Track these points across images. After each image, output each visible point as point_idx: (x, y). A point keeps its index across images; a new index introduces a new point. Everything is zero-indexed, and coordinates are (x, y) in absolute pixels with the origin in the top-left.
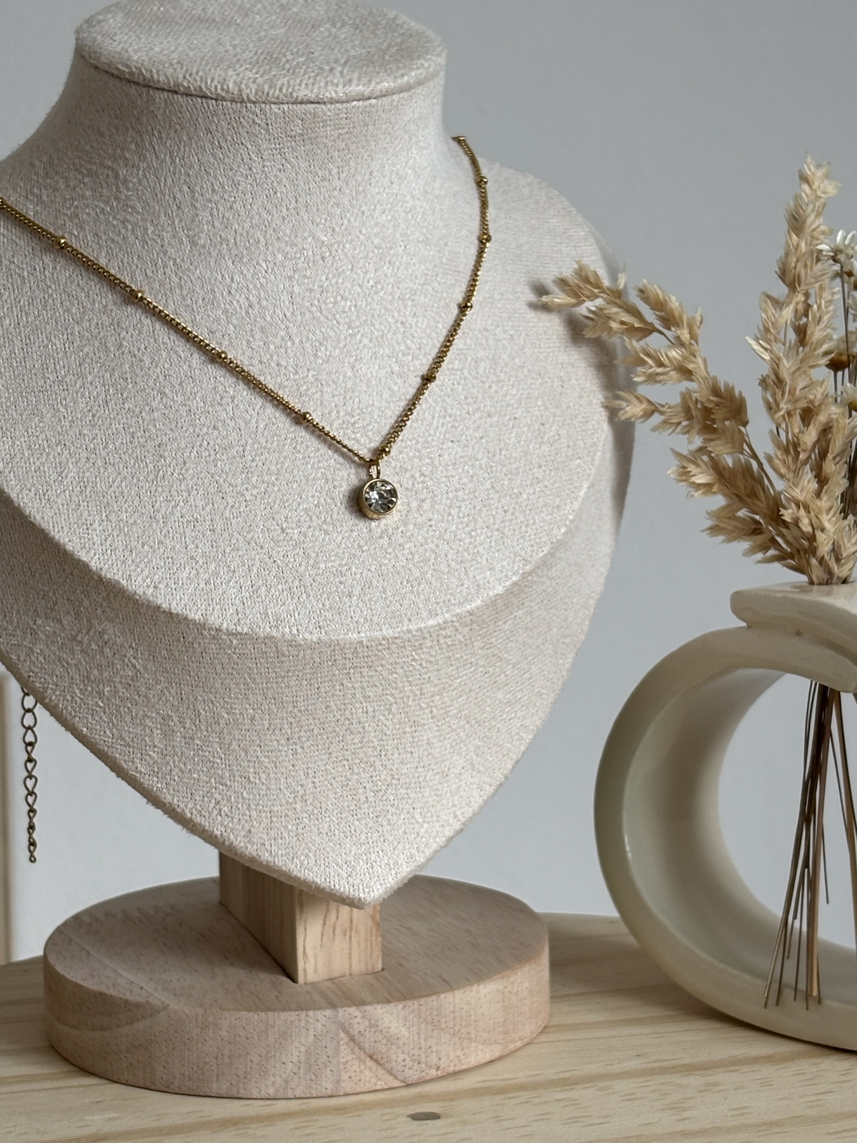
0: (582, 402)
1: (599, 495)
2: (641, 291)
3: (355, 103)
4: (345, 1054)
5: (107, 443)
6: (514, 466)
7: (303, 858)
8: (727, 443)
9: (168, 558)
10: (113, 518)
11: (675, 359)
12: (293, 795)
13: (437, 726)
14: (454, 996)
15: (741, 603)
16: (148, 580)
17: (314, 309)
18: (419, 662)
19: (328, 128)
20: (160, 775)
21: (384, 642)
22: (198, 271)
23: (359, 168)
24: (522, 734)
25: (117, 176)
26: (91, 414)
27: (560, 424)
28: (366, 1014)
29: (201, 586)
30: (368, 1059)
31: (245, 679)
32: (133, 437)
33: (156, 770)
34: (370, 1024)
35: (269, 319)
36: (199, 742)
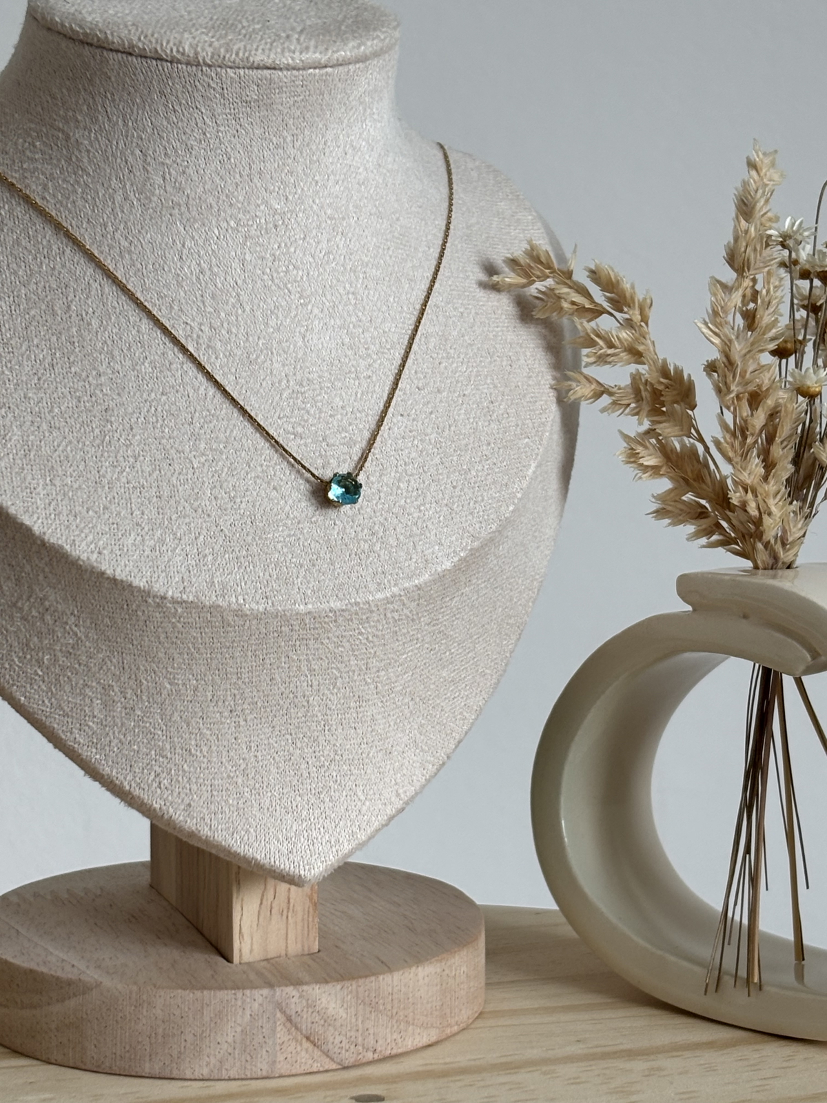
0: (530, 382)
1: (546, 476)
2: (593, 272)
3: (311, 70)
4: (282, 1034)
5: (52, 407)
6: (464, 442)
7: (243, 833)
8: (676, 426)
9: (113, 524)
10: (57, 482)
11: (626, 340)
12: (234, 768)
13: (382, 702)
14: (393, 977)
15: (687, 586)
16: (93, 546)
17: (266, 277)
18: (365, 636)
19: (284, 95)
20: (99, 746)
21: (331, 615)
22: (149, 235)
23: (314, 137)
24: (465, 714)
25: (68, 138)
26: (36, 378)
27: (509, 403)
28: (304, 993)
29: (146, 553)
30: (304, 1040)
31: (189, 648)
32: (80, 402)
33: (95, 741)
34: (308, 1004)
35: (219, 285)
36: (139, 713)
